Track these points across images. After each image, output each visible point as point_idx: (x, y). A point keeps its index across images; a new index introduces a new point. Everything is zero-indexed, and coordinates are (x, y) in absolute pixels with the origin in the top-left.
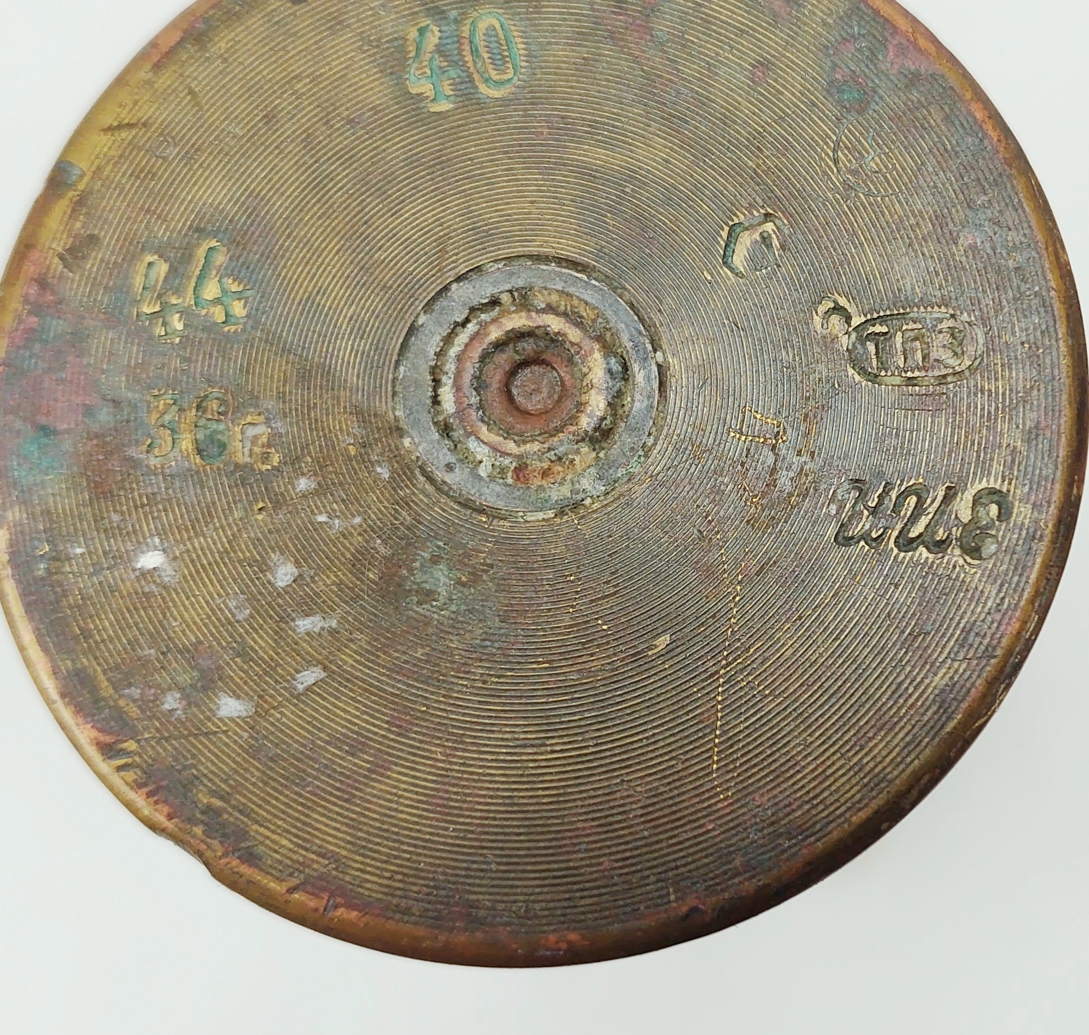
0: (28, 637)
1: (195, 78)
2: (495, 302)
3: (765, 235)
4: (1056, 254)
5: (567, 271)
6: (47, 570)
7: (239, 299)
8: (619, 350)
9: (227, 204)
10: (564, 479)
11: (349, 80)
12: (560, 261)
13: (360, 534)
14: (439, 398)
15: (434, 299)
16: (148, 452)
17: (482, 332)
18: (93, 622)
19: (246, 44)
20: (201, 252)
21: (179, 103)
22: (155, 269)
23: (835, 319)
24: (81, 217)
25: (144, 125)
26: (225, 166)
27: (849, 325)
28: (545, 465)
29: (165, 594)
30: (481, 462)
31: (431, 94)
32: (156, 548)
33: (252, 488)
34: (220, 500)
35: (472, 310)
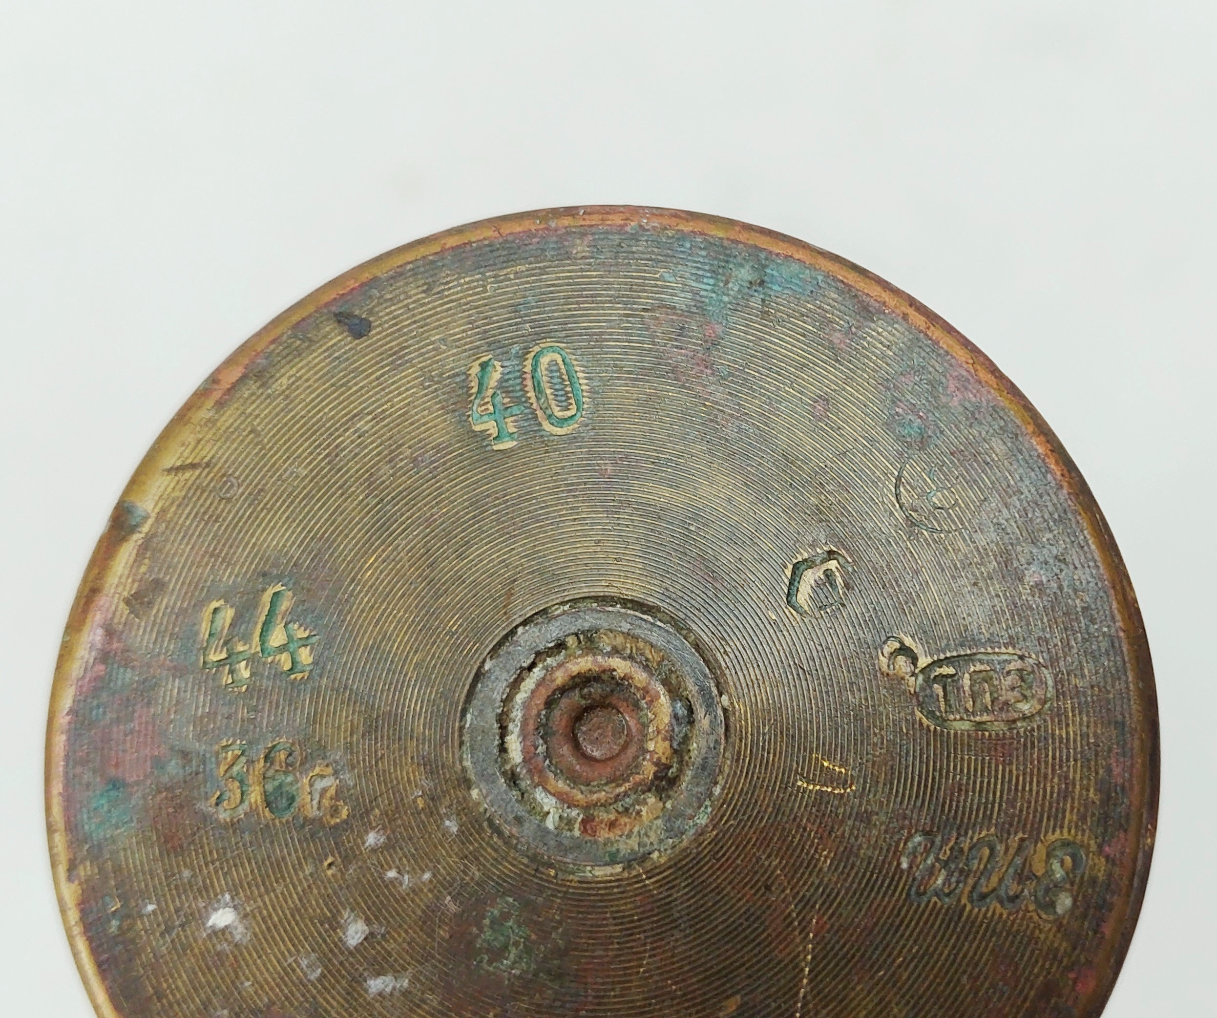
0: (102, 997)
1: (257, 416)
2: (561, 645)
3: (829, 573)
4: (1123, 589)
5: (632, 612)
6: (120, 928)
7: (305, 646)
8: (684, 693)
9: (291, 547)
10: (631, 831)
11: (412, 416)
12: (626, 602)
13: (430, 891)
14: (506, 745)
15: (500, 644)
16: (217, 804)
17: (548, 677)
18: (166, 981)
19: (307, 380)
20: (267, 597)
21: (243, 441)
22: (220, 616)
23: (901, 660)
24: (146, 561)
25: (208, 465)
26: (288, 507)
27: (915, 665)
28: (612, 817)
29: (236, 953)
30: (548, 813)
31: (494, 432)
32: (226, 905)
33: (321, 841)
34: (290, 854)
35: (538, 654)
